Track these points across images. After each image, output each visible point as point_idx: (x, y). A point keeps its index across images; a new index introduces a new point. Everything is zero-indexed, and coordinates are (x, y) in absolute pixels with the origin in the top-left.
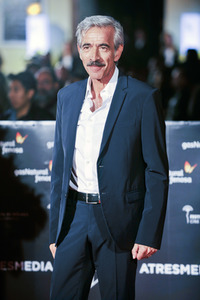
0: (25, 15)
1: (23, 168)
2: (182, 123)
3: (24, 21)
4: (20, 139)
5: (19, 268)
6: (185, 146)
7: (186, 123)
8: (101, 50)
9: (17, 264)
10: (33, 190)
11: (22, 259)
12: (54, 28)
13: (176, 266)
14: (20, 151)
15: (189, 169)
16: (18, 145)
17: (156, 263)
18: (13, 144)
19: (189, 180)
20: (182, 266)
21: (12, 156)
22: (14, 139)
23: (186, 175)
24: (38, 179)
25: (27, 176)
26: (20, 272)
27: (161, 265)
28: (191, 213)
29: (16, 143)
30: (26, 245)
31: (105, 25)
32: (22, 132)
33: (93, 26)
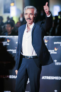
0: (10, 6)
1: (9, 49)
2: (54, 37)
3: (10, 8)
4: (8, 41)
5: (8, 77)
6: (55, 43)
7: (55, 37)
8: (30, 15)
9: (7, 76)
10: (12, 55)
11: (9, 75)
12: (18, 10)
13: (52, 77)
14: (8, 44)
15: (56, 49)
16: (8, 43)
17: (46, 76)
18: (6, 42)
19: (56, 53)
20: (54, 77)
21: (6, 46)
22: (7, 41)
23: (55, 51)
24: (13, 52)
25: (10, 51)
26: (8, 78)
27: (48, 77)
28: (56, 62)
29: (7, 42)
30: (10, 71)
31: (31, 8)
32: (9, 39)
33: (28, 8)
